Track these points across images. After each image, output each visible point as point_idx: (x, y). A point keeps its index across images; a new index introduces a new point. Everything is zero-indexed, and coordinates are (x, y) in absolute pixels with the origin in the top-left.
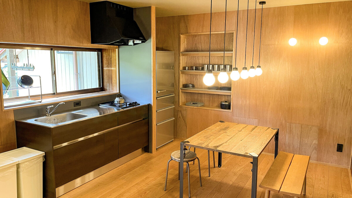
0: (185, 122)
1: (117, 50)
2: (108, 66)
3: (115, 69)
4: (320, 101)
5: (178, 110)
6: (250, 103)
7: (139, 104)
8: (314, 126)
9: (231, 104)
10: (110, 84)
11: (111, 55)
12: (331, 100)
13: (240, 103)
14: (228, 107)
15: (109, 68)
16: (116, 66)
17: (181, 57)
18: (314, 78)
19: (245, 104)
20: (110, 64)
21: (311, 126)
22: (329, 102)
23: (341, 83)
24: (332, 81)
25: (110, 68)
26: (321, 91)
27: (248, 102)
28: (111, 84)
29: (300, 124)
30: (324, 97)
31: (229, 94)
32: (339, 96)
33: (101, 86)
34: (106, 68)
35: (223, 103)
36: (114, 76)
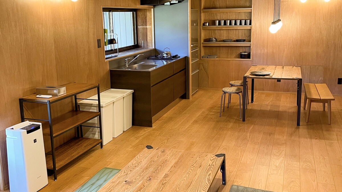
0: (207, 73)
1: (152, 9)
2: (142, 25)
3: (150, 27)
4: (324, 46)
5: (200, 63)
6: (267, 51)
7: (180, 57)
8: (320, 66)
9: (251, 53)
10: (144, 41)
11: (145, 14)
12: (333, 44)
13: (259, 53)
14: (248, 56)
15: (143, 27)
16: (151, 24)
17: (202, 14)
18: (319, 28)
19: (263, 53)
20: (145, 23)
21: (317, 66)
22: (331, 46)
23: (340, 31)
24: (334, 29)
25: (145, 27)
26: (325, 38)
27: (266, 51)
28: (146, 41)
29: (309, 65)
30: (327, 42)
31: (249, 45)
32: (339, 41)
33: (136, 43)
34: (140, 27)
35: (243, 54)
36: (148, 34)
